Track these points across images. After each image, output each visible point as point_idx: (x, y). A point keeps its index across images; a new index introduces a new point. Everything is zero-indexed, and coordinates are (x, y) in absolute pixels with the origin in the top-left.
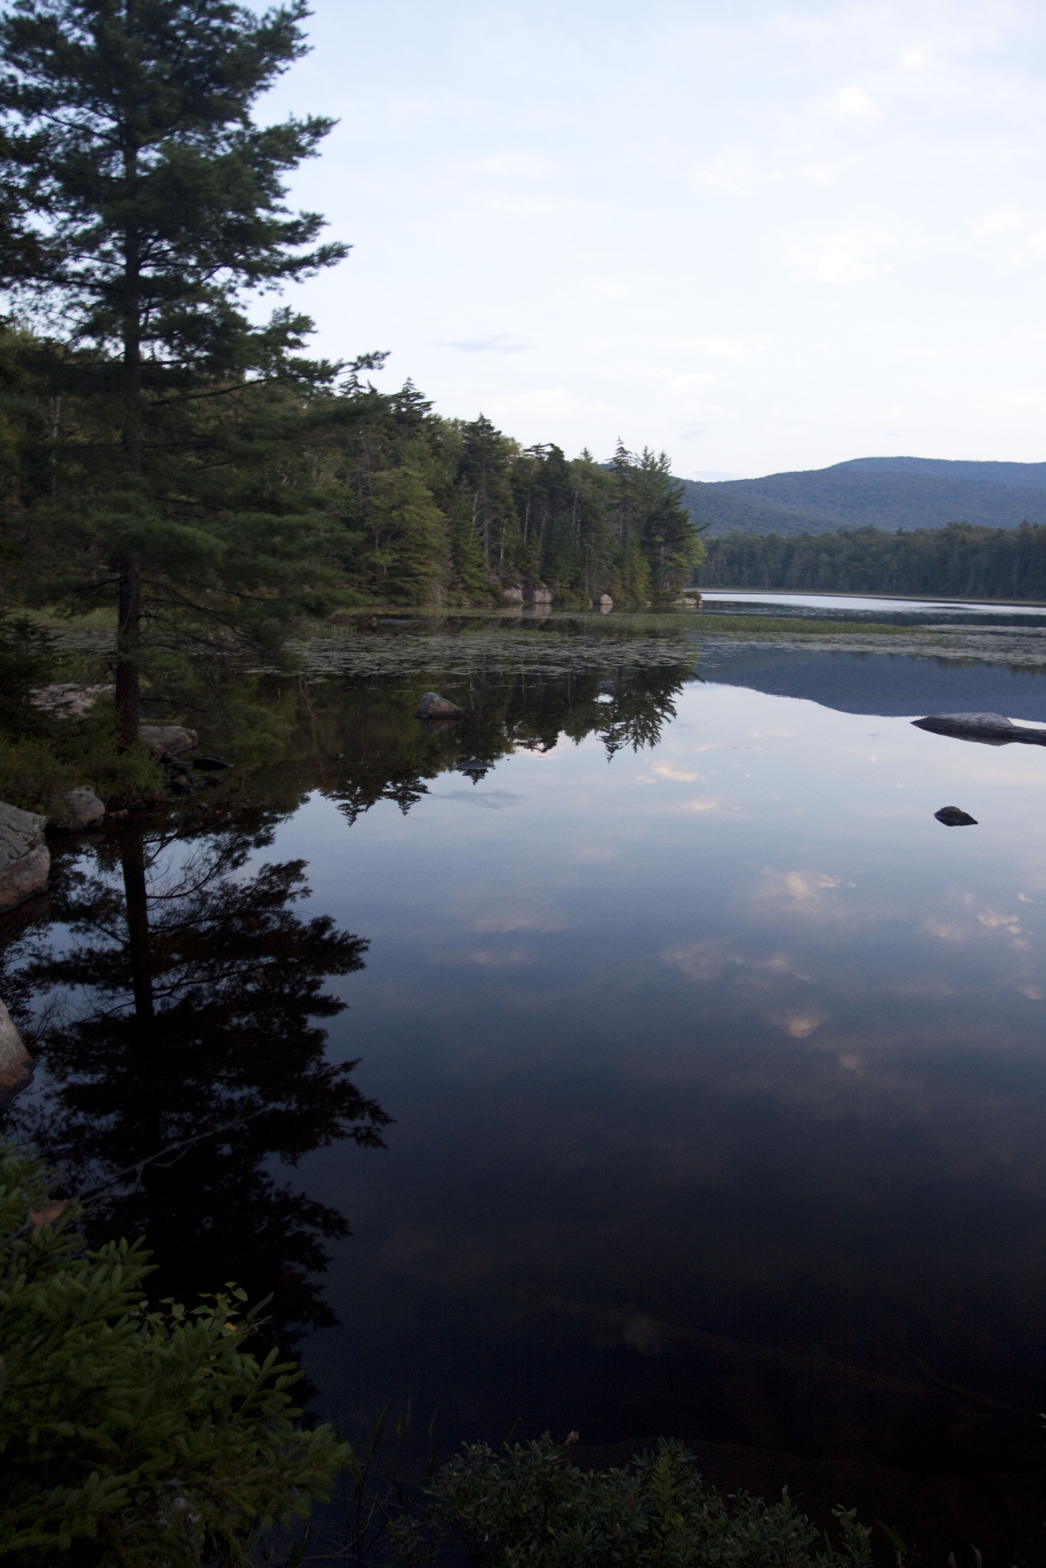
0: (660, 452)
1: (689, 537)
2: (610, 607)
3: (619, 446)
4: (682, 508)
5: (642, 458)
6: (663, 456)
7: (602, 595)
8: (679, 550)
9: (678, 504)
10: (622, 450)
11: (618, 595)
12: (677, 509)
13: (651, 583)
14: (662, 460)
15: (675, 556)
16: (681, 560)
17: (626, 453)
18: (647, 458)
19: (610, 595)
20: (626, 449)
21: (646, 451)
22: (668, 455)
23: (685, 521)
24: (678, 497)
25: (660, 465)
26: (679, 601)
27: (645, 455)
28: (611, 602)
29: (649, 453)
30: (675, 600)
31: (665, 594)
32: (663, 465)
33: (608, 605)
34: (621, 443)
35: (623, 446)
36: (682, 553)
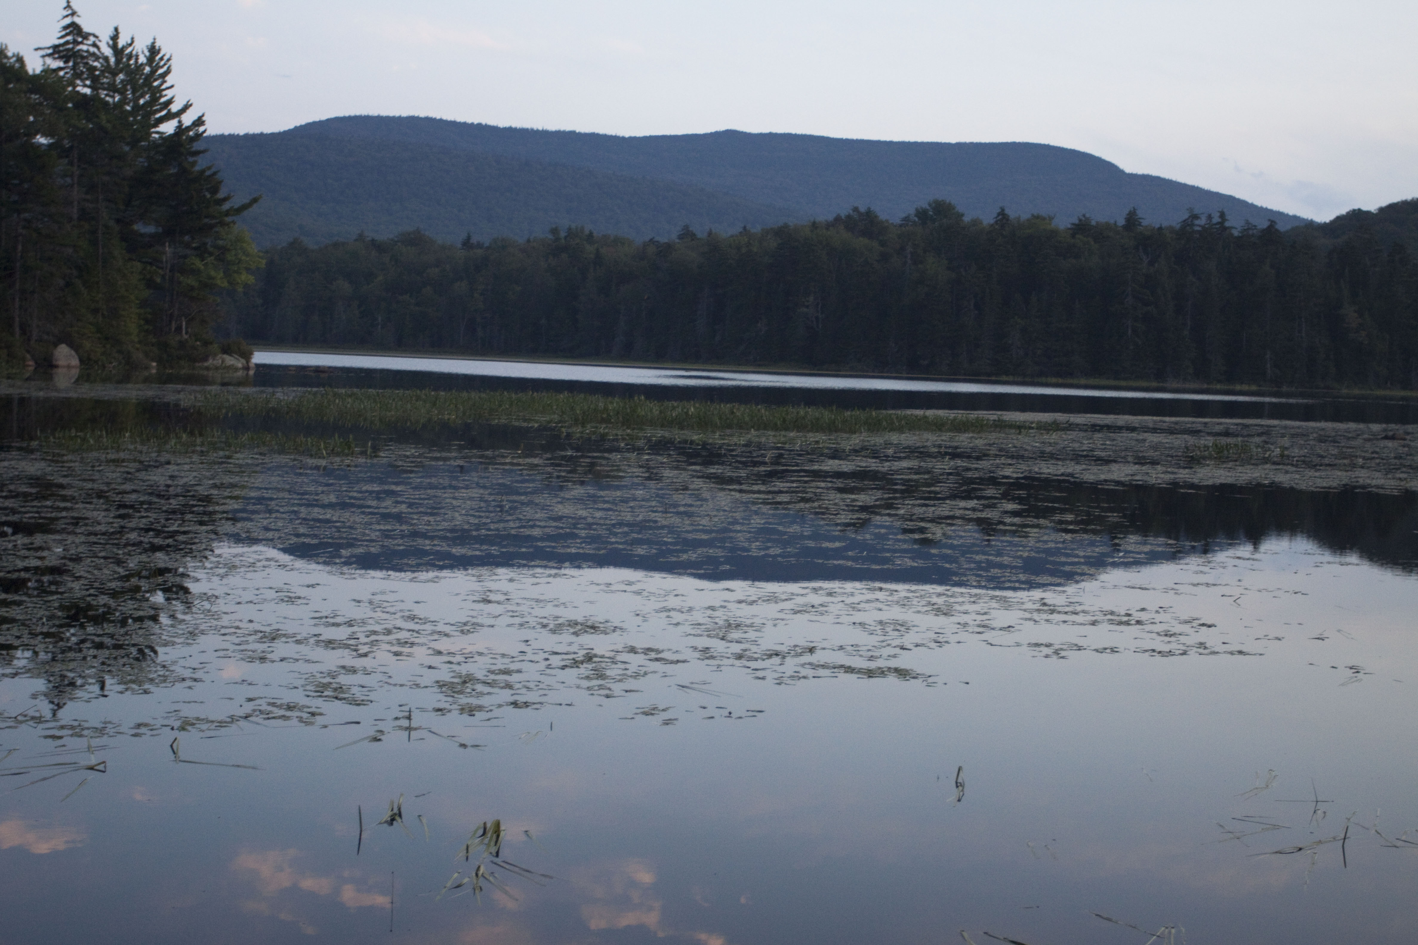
0: (149, 42)
1: (223, 224)
2: (75, 373)
3: (68, 21)
4: (201, 163)
5: (108, 52)
6: (153, 51)
7: (56, 345)
8: (202, 252)
9: (197, 153)
10: (74, 29)
11: (87, 345)
12: (194, 164)
13: (147, 322)
14: (151, 60)
15: (199, 264)
16: (213, 273)
17: (86, 36)
18: (118, 52)
19: (71, 345)
20: (86, 28)
21: (115, 38)
22: (166, 50)
23: (215, 190)
25: (147, 69)
26: (210, 362)
27: (114, 47)
28: (75, 362)
29: (121, 43)
30: (205, 359)
31: (182, 344)
32: (153, 71)
33: (69, 367)
34: (73, 14)
35: (76, 20)
36: (210, 259)
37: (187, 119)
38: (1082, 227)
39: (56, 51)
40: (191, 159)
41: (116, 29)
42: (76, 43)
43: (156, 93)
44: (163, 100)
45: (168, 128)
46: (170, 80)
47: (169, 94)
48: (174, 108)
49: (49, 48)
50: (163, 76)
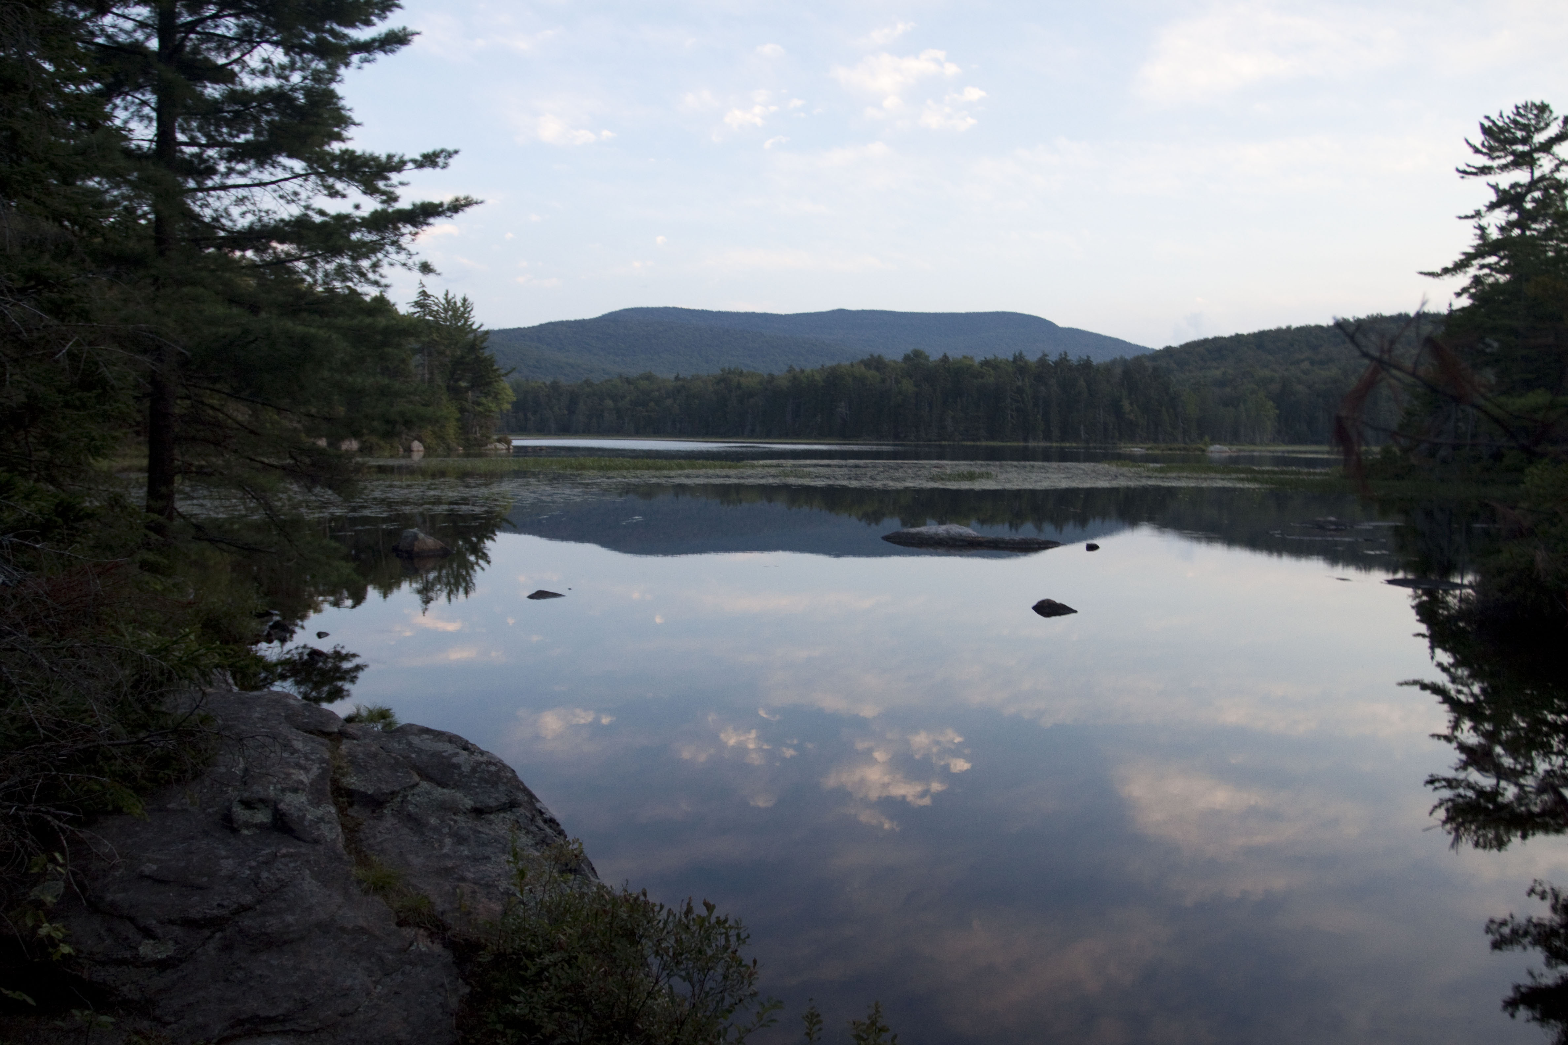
0: (462, 296)
1: (496, 381)
2: (422, 454)
3: (421, 290)
4: (487, 353)
5: (443, 302)
6: (465, 300)
7: (413, 440)
8: (487, 395)
9: (484, 348)
10: (424, 294)
11: (428, 441)
12: (483, 354)
13: (460, 428)
14: (463, 305)
15: (484, 400)
16: (490, 405)
17: (429, 296)
18: (448, 302)
19: (420, 440)
20: (429, 293)
21: (447, 295)
22: (470, 299)
23: (492, 366)
24: (482, 342)
25: (462, 309)
26: (489, 447)
27: (446, 299)
28: (422, 448)
29: (450, 297)
30: (486, 445)
31: (476, 439)
32: (465, 309)
33: (418, 451)
34: (423, 286)
35: (425, 290)
36: (490, 398)
39: (417, 304)
41: (445, 292)
42: (426, 299)
43: (466, 320)
44: (469, 323)
45: (471, 336)
46: (473, 313)
47: (472, 320)
48: (474, 327)
49: (412, 303)
50: (469, 312)
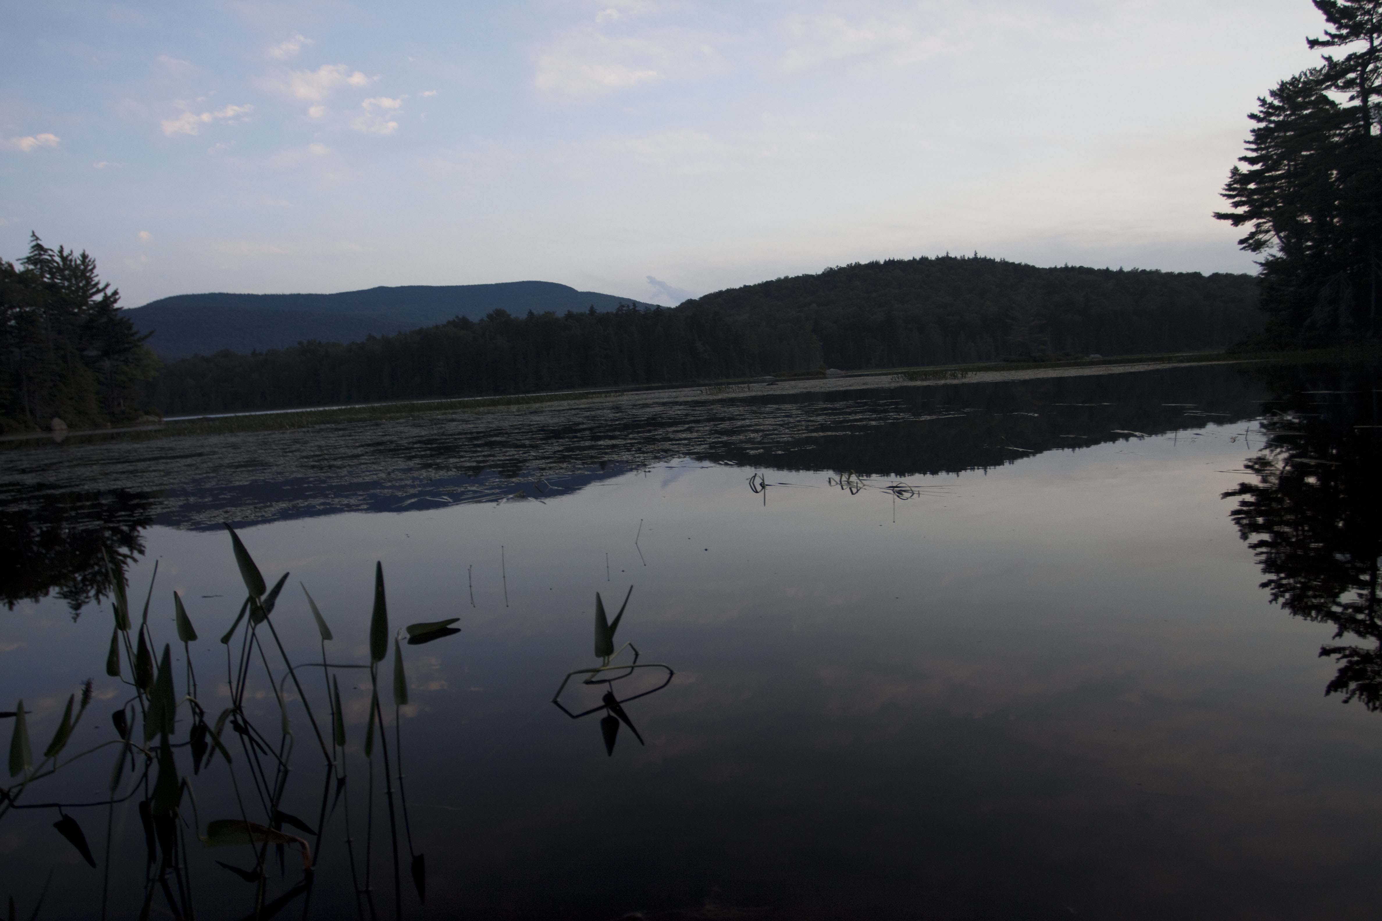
0: (81, 252)
1: (136, 346)
2: (65, 428)
3: (34, 243)
5: (57, 259)
6: (84, 257)
7: (51, 418)
8: (126, 362)
10: (39, 247)
11: (70, 417)
14: (83, 262)
15: (126, 369)
16: (133, 373)
17: (46, 251)
18: (64, 259)
20: (46, 246)
21: (64, 249)
22: (91, 255)
23: (130, 328)
25: (82, 267)
27: (62, 256)
28: (64, 424)
29: (65, 254)
32: (86, 267)
33: (60, 426)
34: (37, 239)
35: (39, 242)
36: (132, 366)
37: (109, 292)
38: (570, 316)
39: (29, 260)
40: (114, 313)
41: (61, 247)
42: (40, 255)
43: (89, 280)
44: (93, 283)
45: (99, 298)
46: (96, 272)
47: (96, 280)
48: (101, 286)
49: (24, 259)
50: (92, 270)
